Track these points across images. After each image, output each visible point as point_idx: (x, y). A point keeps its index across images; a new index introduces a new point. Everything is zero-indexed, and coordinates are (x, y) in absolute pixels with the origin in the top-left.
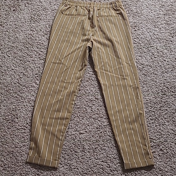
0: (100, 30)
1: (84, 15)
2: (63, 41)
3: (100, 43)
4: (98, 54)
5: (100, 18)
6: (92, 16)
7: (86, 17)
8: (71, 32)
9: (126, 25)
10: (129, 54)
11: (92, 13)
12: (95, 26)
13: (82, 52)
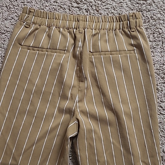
0: (95, 84)
1: (65, 50)
2: (22, 113)
3: (93, 117)
4: (90, 144)
5: (97, 55)
6: (81, 53)
7: (68, 54)
8: (38, 92)
9: (147, 73)
10: (150, 142)
11: (80, 44)
12: (86, 78)
13: (59, 137)
